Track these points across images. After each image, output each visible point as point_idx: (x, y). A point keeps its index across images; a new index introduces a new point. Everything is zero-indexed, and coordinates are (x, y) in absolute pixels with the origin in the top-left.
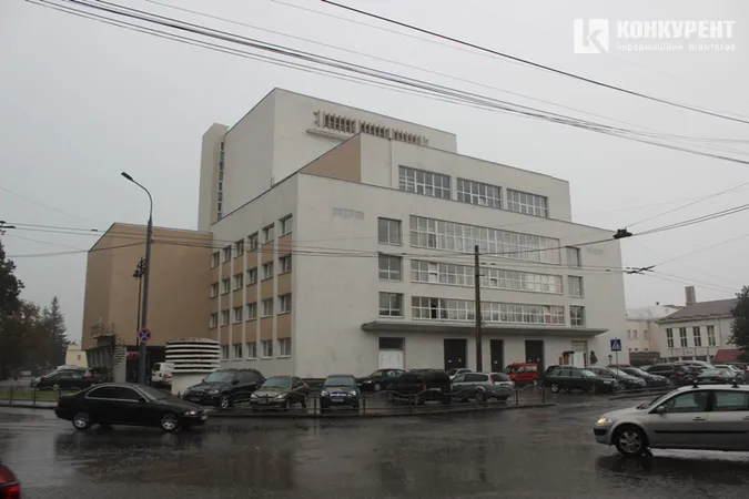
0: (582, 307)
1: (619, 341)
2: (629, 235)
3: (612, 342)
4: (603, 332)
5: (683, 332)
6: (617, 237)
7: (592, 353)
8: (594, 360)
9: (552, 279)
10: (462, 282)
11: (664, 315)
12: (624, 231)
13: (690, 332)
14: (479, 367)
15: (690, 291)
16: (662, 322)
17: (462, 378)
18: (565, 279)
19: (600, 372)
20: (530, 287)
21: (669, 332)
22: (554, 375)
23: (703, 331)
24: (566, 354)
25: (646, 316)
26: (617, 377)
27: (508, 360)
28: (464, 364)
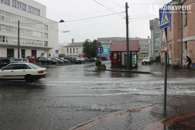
0: (47, 42)
1: (58, 51)
2: (64, 22)
3: (56, 51)
4: (52, 48)
5: (71, 49)
6: (60, 22)
7: (49, 54)
8: (50, 55)
9: (40, 33)
10: (13, 32)
11: (67, 45)
12: (63, 20)
13: (72, 50)
14: (19, 57)
15: (73, 40)
16: (66, 47)
17: (14, 60)
18: (43, 33)
19: (52, 59)
20: (34, 35)
21: (68, 49)
22: (40, 59)
23: (75, 49)
24: (43, 54)
25: (62, 45)
26: (57, 60)
27: (26, 55)
28: (13, 56)
